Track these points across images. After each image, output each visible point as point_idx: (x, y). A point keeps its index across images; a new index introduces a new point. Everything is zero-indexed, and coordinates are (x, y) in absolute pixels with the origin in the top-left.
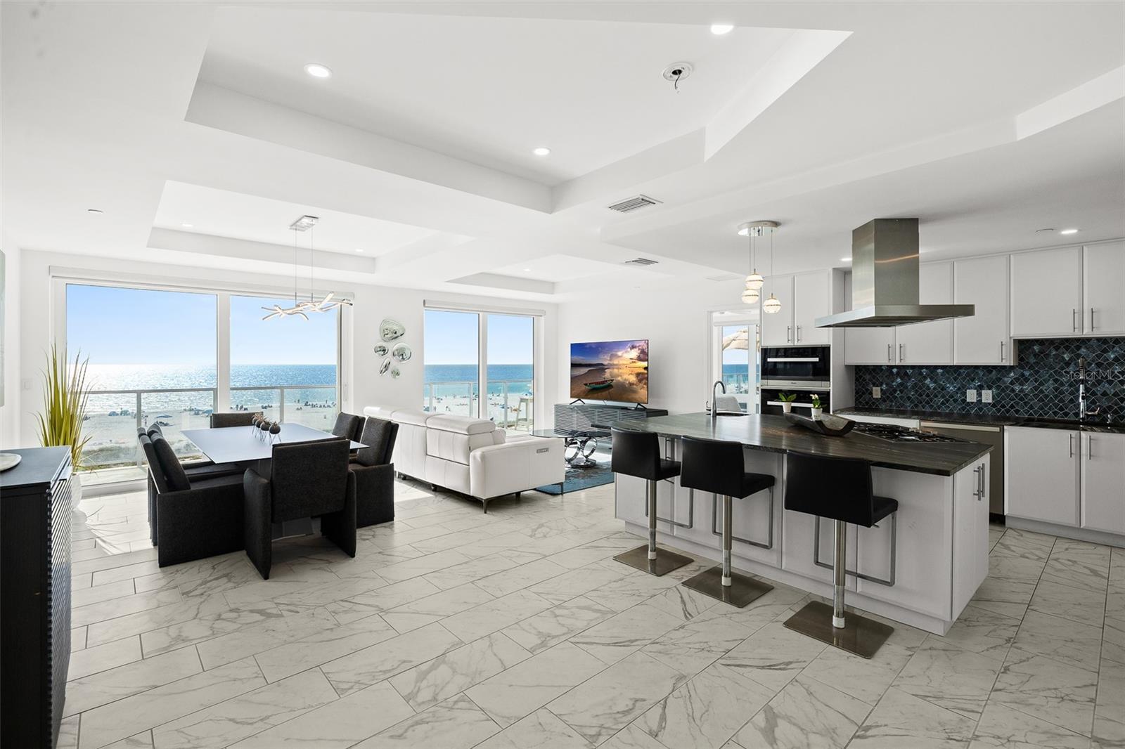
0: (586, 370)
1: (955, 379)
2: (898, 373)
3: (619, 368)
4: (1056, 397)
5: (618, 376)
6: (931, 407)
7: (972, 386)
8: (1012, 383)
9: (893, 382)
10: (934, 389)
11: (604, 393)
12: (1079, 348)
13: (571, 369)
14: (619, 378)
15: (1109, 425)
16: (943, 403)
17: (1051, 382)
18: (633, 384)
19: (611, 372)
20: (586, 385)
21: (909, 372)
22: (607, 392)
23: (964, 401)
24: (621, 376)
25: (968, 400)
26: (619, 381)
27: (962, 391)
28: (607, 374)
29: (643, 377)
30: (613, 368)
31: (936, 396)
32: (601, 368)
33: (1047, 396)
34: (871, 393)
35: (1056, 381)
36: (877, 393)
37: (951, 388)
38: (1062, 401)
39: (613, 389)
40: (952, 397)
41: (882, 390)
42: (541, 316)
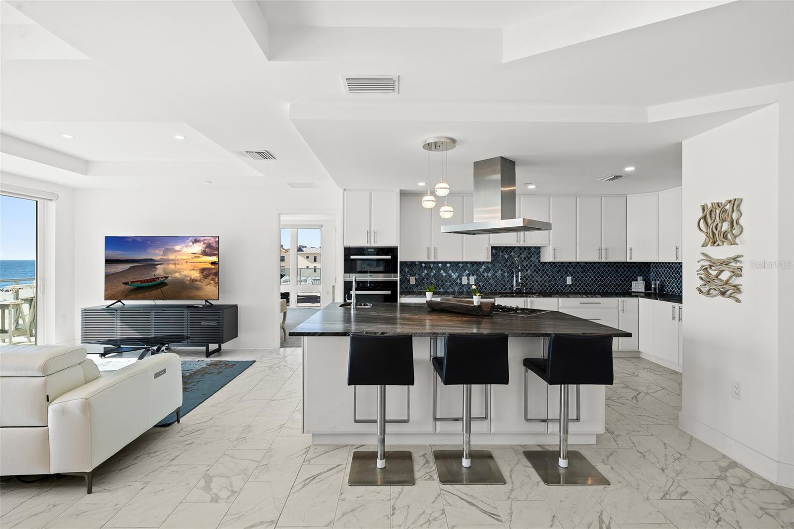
0: (127, 266)
1: (456, 270)
2: (425, 267)
3: (175, 261)
4: (502, 279)
6: (444, 288)
7: (464, 274)
8: (483, 272)
9: (422, 273)
10: (446, 276)
12: (511, 252)
13: (105, 265)
14: (177, 275)
15: (525, 293)
16: (450, 286)
17: (500, 271)
18: (196, 280)
19: (164, 268)
20: (126, 283)
21: (432, 266)
23: (461, 283)
24: (179, 272)
25: (463, 283)
27: (460, 277)
28: (160, 271)
29: (212, 273)
30: (169, 264)
31: (446, 281)
32: (151, 264)
33: (498, 279)
34: (409, 281)
35: (502, 270)
36: (413, 281)
37: (454, 276)
38: (504, 281)
40: (455, 281)
41: (416, 278)
42: (51, 200)
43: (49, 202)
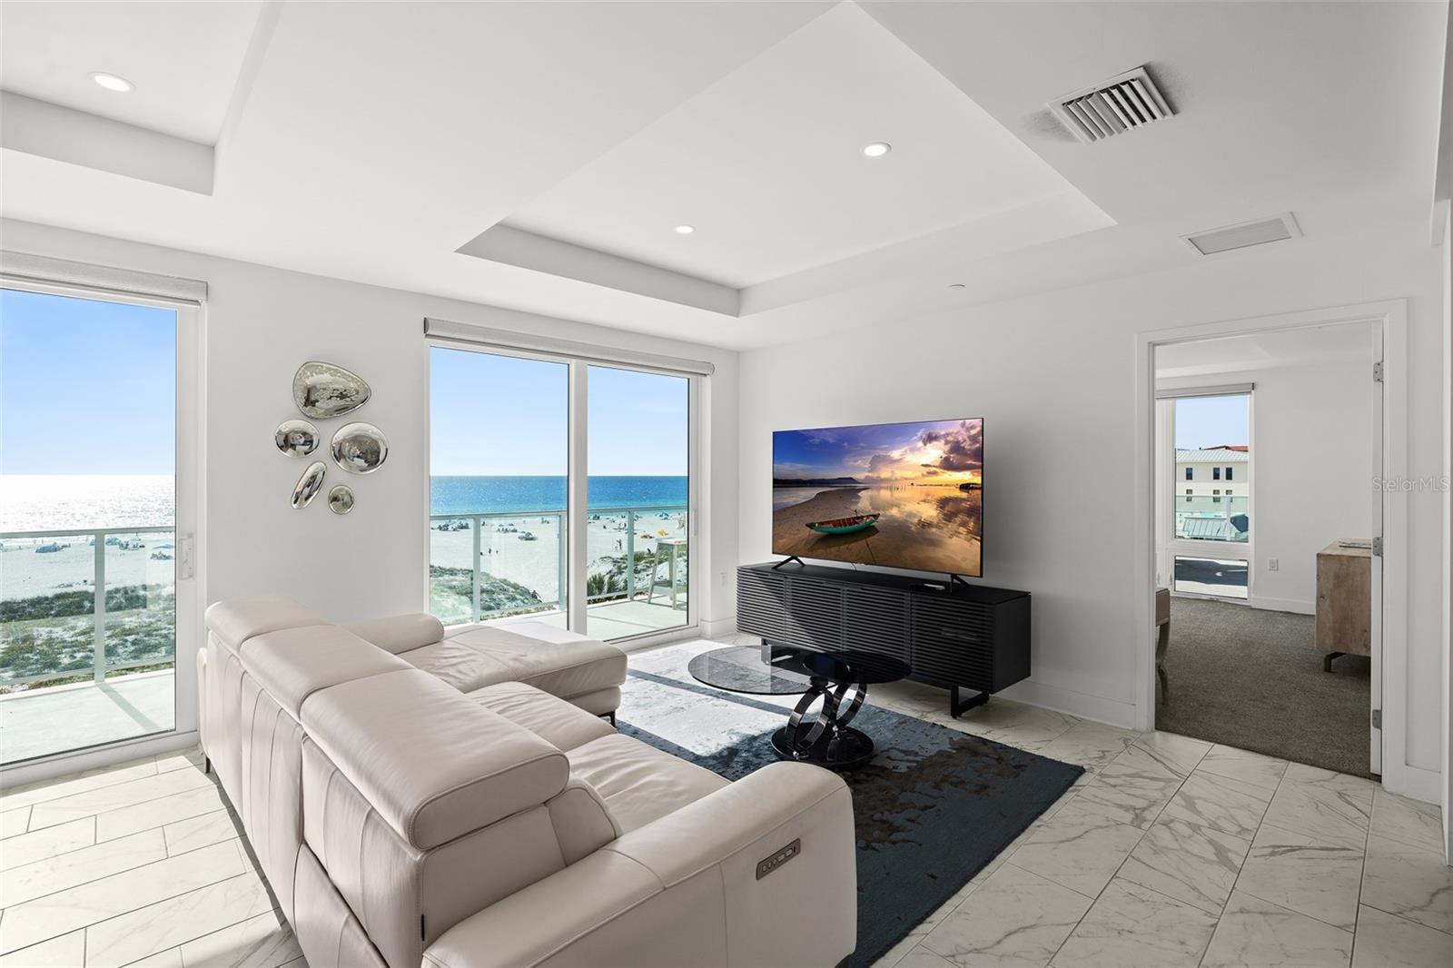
3: (891, 484)
5: (892, 505)
11: (853, 546)
14: (894, 512)
18: (930, 525)
19: (871, 498)
20: (811, 526)
22: (863, 542)
26: (892, 516)
28: (864, 503)
30: (879, 489)
32: (849, 488)
39: (876, 536)
42: (705, 375)
43: (704, 378)
